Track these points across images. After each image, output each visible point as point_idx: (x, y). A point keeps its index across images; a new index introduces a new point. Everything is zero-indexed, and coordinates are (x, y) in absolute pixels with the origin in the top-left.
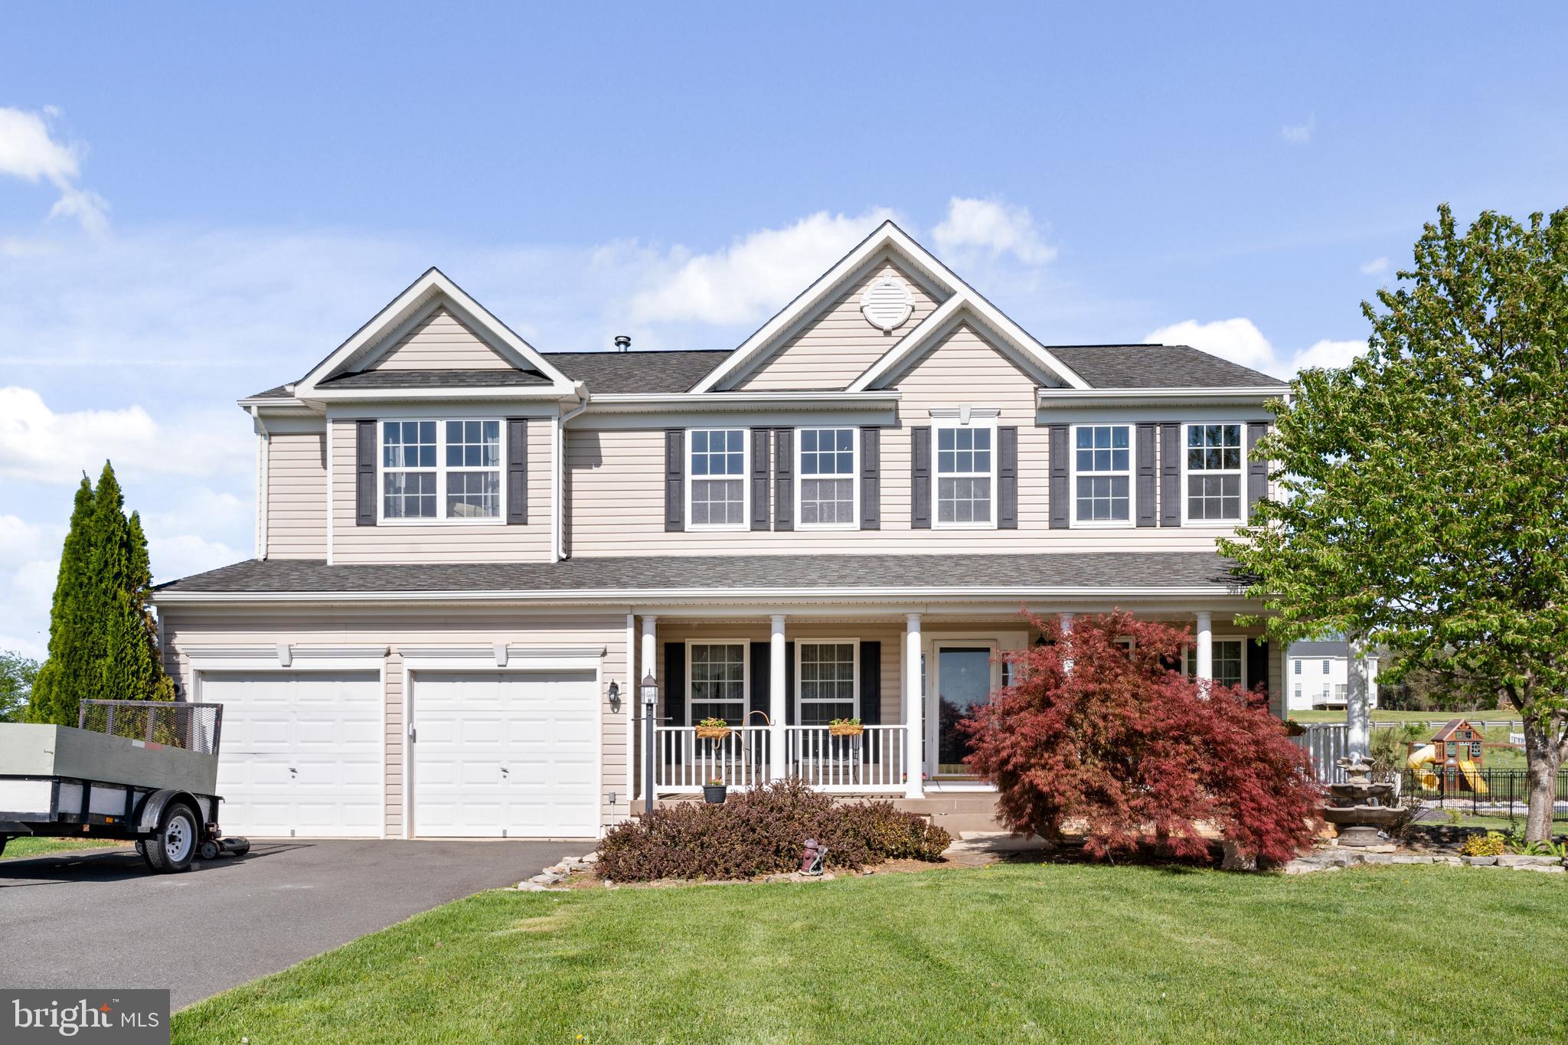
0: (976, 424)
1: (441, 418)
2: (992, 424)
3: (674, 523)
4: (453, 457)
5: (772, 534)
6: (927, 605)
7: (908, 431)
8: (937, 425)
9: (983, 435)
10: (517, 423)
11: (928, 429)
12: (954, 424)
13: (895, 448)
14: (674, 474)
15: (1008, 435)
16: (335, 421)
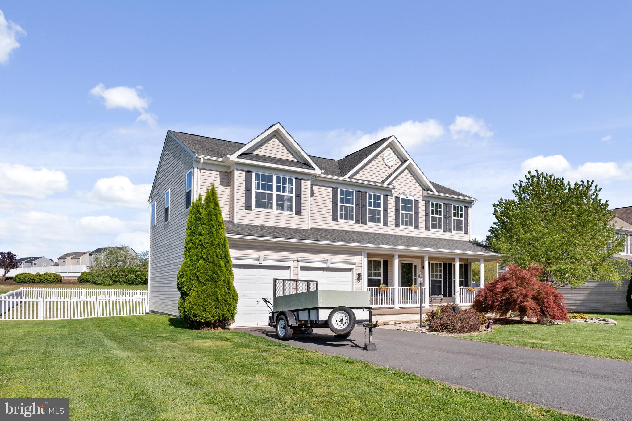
0: (410, 198)
1: (275, 174)
2: (413, 198)
3: (335, 219)
4: (278, 189)
5: (360, 225)
6: (431, 253)
7: (394, 198)
8: (401, 197)
9: (411, 201)
10: (299, 180)
11: (399, 198)
12: (404, 197)
13: (391, 201)
14: (335, 203)
15: (417, 201)
16: (238, 170)
